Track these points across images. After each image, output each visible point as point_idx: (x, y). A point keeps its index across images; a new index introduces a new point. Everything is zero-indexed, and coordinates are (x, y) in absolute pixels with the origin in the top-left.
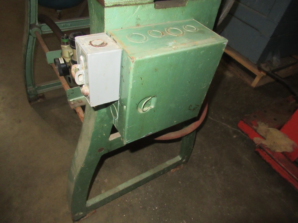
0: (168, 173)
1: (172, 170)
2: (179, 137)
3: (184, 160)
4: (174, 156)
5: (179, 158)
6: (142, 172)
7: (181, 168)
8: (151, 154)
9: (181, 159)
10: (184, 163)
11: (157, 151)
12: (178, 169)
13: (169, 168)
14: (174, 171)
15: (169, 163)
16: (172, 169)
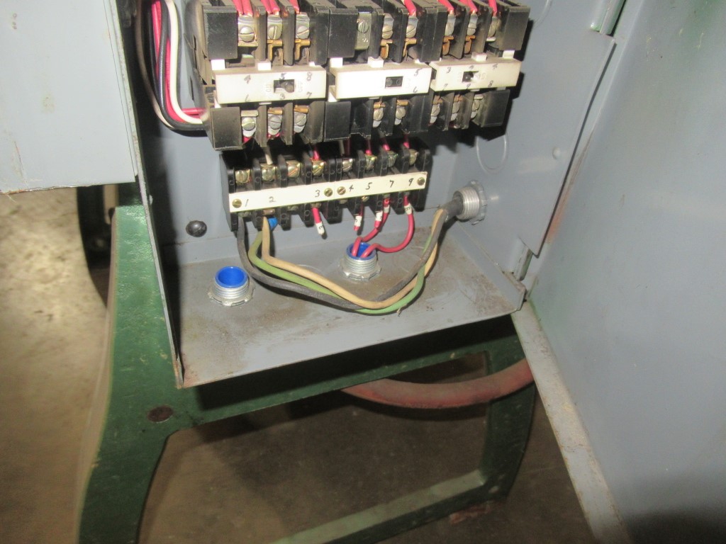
0: (440, 525)
1: (453, 516)
2: (467, 404)
3: (495, 489)
4: (464, 470)
5: (475, 479)
6: (355, 509)
7: (486, 512)
8: (392, 454)
9: (482, 483)
10: (494, 497)
11: (414, 447)
12: (474, 515)
13: (440, 510)
14: (461, 520)
15: (443, 490)
16: (454, 512)
